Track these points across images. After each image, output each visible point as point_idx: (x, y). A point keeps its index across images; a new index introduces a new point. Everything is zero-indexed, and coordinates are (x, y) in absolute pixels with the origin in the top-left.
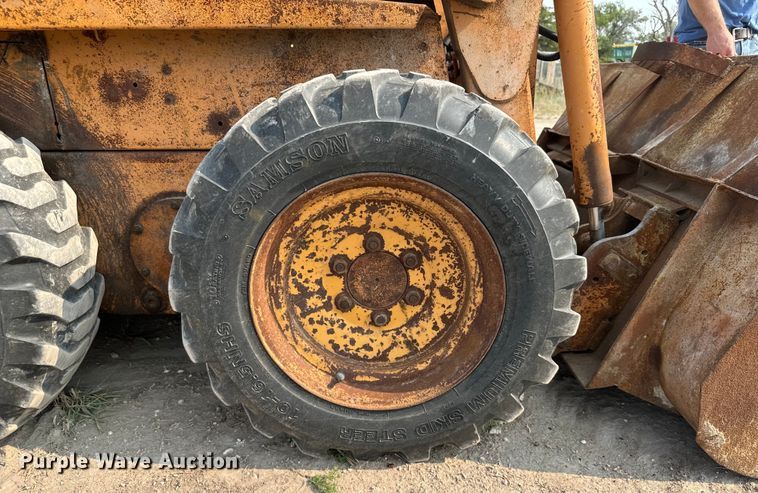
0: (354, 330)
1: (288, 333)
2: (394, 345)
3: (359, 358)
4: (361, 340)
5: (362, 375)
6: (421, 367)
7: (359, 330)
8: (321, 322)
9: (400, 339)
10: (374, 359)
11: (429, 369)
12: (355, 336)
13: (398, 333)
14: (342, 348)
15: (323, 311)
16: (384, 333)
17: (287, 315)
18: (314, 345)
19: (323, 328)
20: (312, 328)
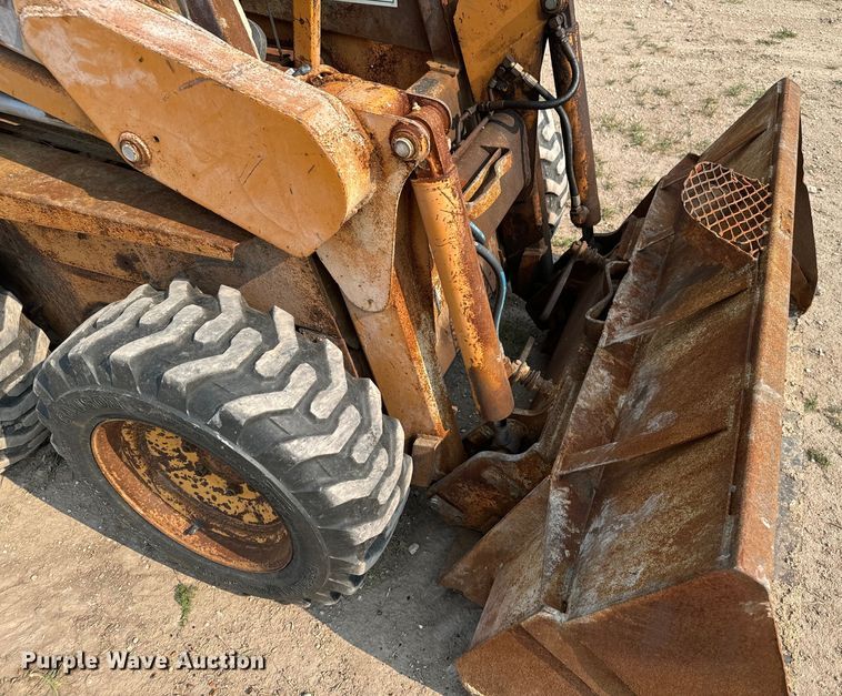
0: (215, 490)
1: (152, 485)
2: (246, 512)
3: (220, 511)
4: (222, 499)
5: (217, 528)
6: (260, 541)
7: (220, 490)
8: (185, 478)
9: (250, 508)
10: (232, 516)
11: (265, 545)
12: (216, 494)
13: (250, 504)
14: (206, 500)
15: (186, 471)
16: (240, 499)
17: (149, 473)
18: (181, 495)
19: (188, 483)
20: (177, 481)
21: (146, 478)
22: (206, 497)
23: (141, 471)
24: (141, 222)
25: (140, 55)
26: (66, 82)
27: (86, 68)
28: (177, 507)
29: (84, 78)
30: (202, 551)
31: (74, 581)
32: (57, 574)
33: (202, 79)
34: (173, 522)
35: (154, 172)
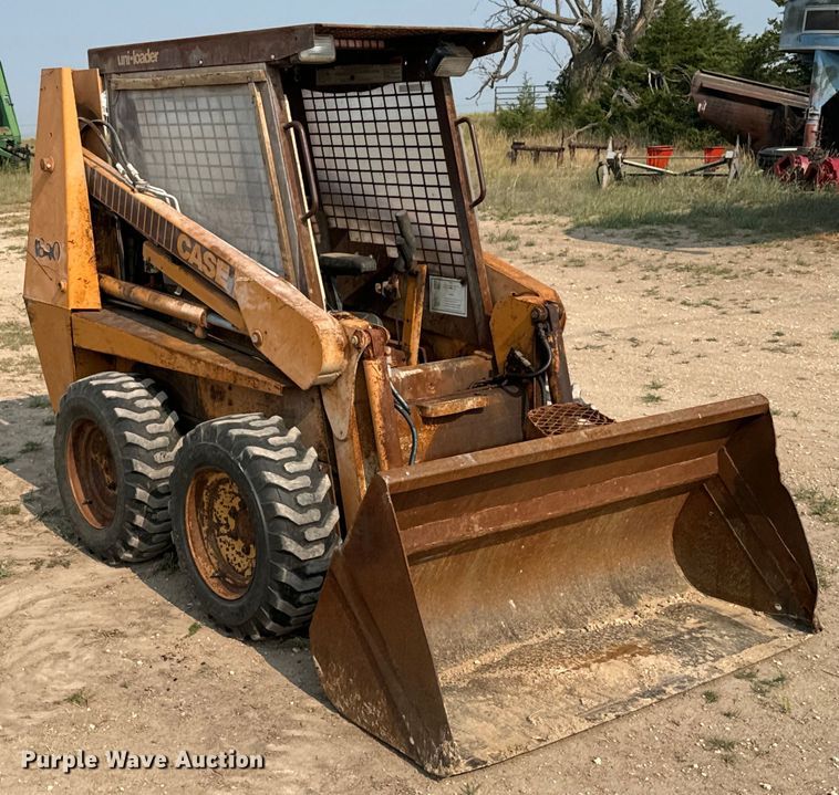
1: (206, 541)
2: (248, 567)
3: (235, 568)
5: (228, 578)
8: (224, 542)
9: (251, 565)
10: (239, 572)
12: (236, 556)
13: (251, 562)
14: (230, 560)
15: (226, 536)
16: (246, 559)
17: (207, 532)
18: (218, 554)
19: (225, 546)
20: (220, 544)
21: (205, 535)
22: (231, 558)
23: (204, 529)
24: (251, 375)
25: (269, 296)
26: (242, 308)
27: (250, 302)
28: (214, 561)
29: (248, 306)
30: (216, 590)
31: (140, 610)
32: (133, 605)
33: (286, 305)
34: (208, 569)
35: (262, 349)
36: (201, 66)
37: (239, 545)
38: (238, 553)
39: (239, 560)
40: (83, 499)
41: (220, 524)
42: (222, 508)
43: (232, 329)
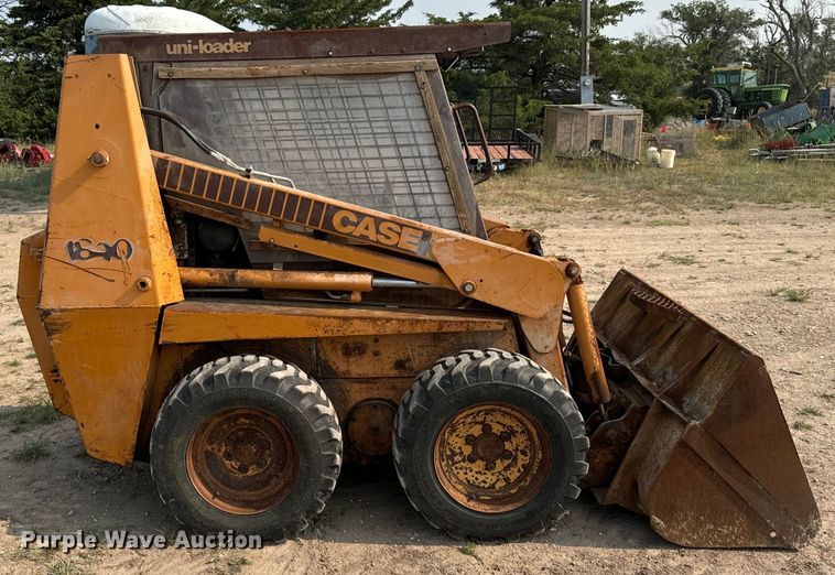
1: (448, 474)
2: (498, 480)
3: (480, 487)
7: (480, 472)
8: (461, 469)
9: (501, 477)
10: (488, 488)
12: (478, 476)
13: (500, 474)
15: (462, 463)
16: (493, 474)
17: (447, 465)
19: (462, 472)
20: (456, 472)
22: (472, 479)
23: (444, 463)
25: (487, 249)
26: (445, 265)
29: (454, 261)
30: (480, 509)
35: (474, 296)
36: (330, 57)
37: (480, 465)
38: (477, 473)
39: (481, 478)
40: (211, 496)
41: (454, 454)
42: (457, 439)
43: (418, 285)
